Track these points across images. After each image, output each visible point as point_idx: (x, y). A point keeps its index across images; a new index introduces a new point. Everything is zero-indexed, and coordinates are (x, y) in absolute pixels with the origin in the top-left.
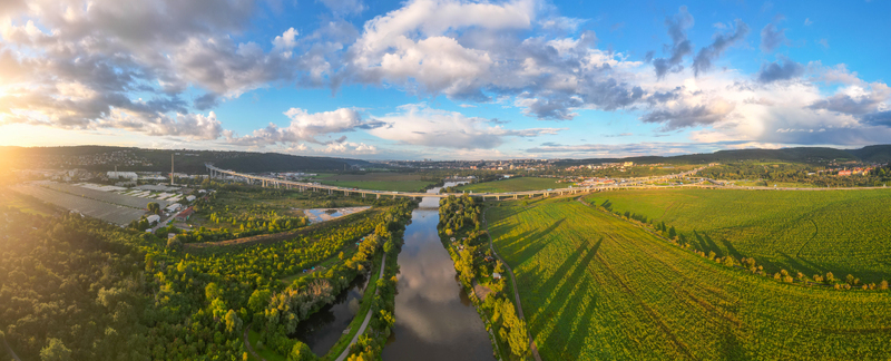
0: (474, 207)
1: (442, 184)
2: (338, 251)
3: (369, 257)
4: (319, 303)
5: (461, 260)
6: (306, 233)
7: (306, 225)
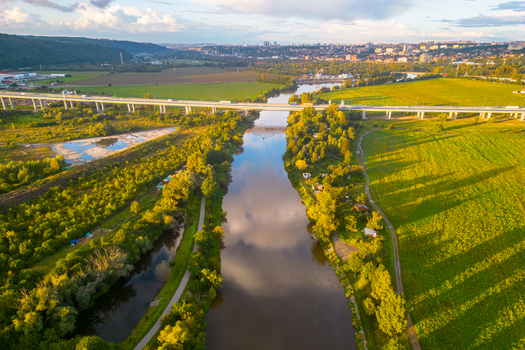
0: (345, 128)
1: (293, 89)
2: (129, 202)
3: (181, 204)
4: (108, 279)
5: (318, 205)
6: (64, 183)
7: (60, 170)
